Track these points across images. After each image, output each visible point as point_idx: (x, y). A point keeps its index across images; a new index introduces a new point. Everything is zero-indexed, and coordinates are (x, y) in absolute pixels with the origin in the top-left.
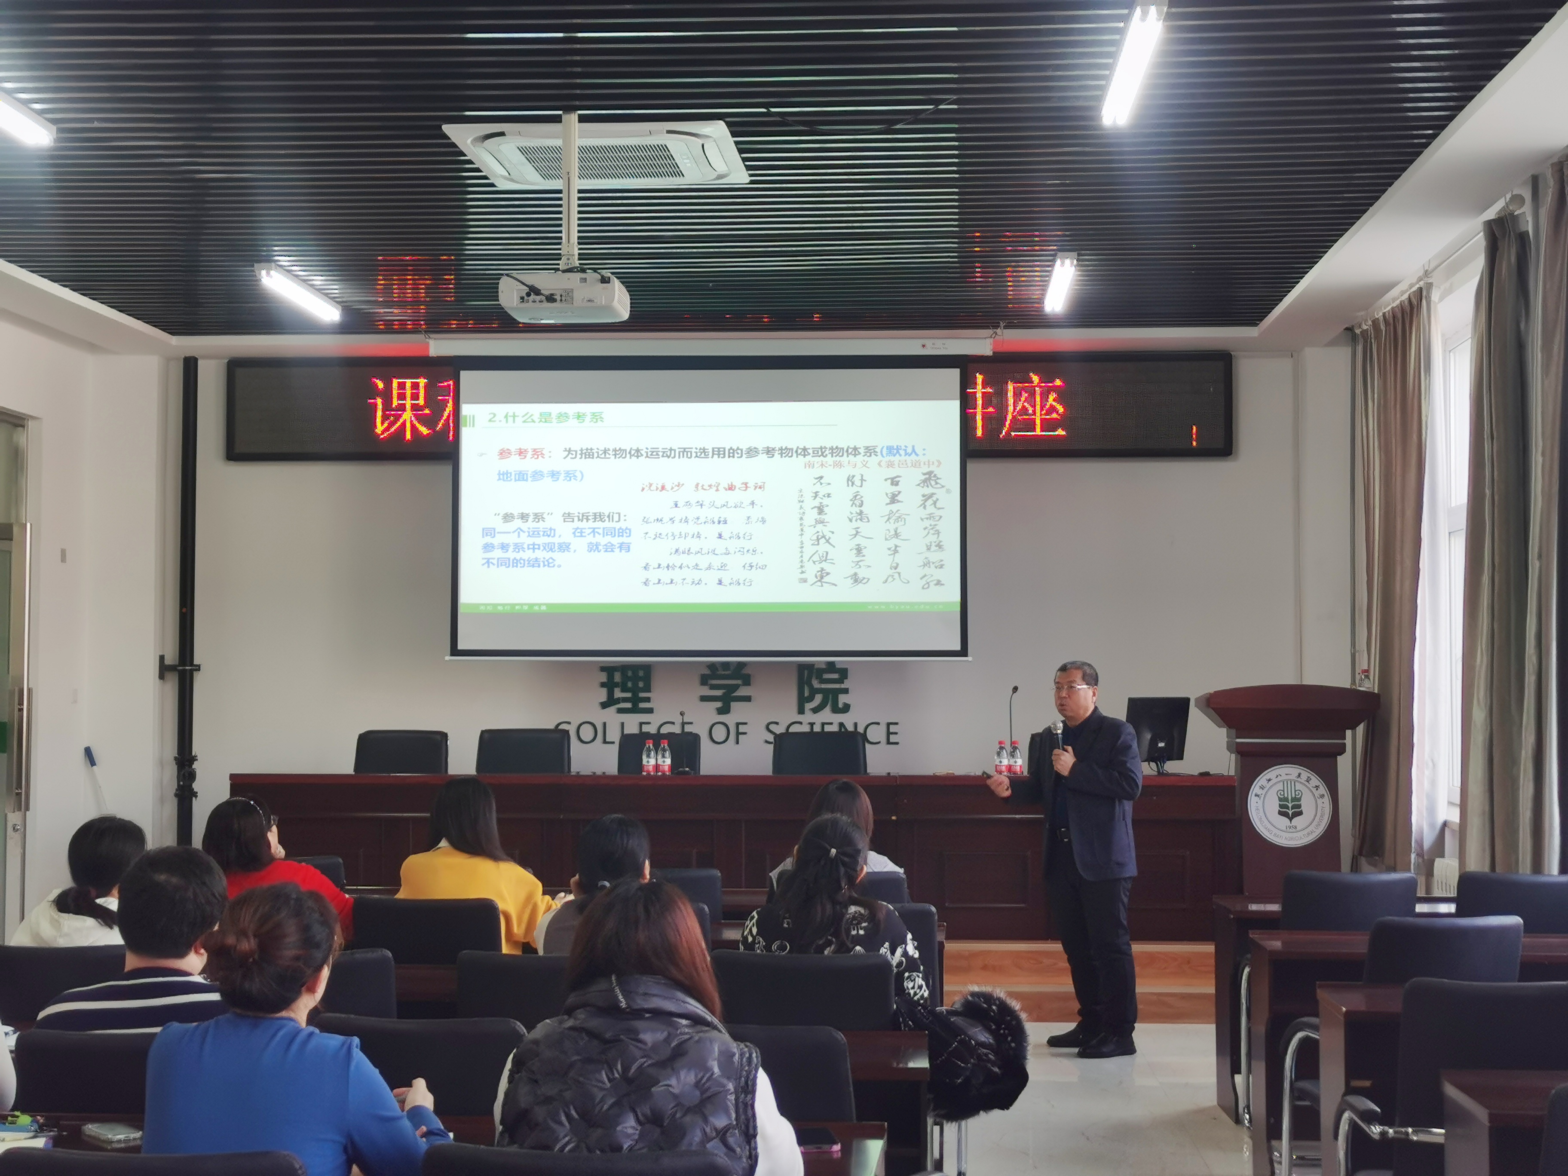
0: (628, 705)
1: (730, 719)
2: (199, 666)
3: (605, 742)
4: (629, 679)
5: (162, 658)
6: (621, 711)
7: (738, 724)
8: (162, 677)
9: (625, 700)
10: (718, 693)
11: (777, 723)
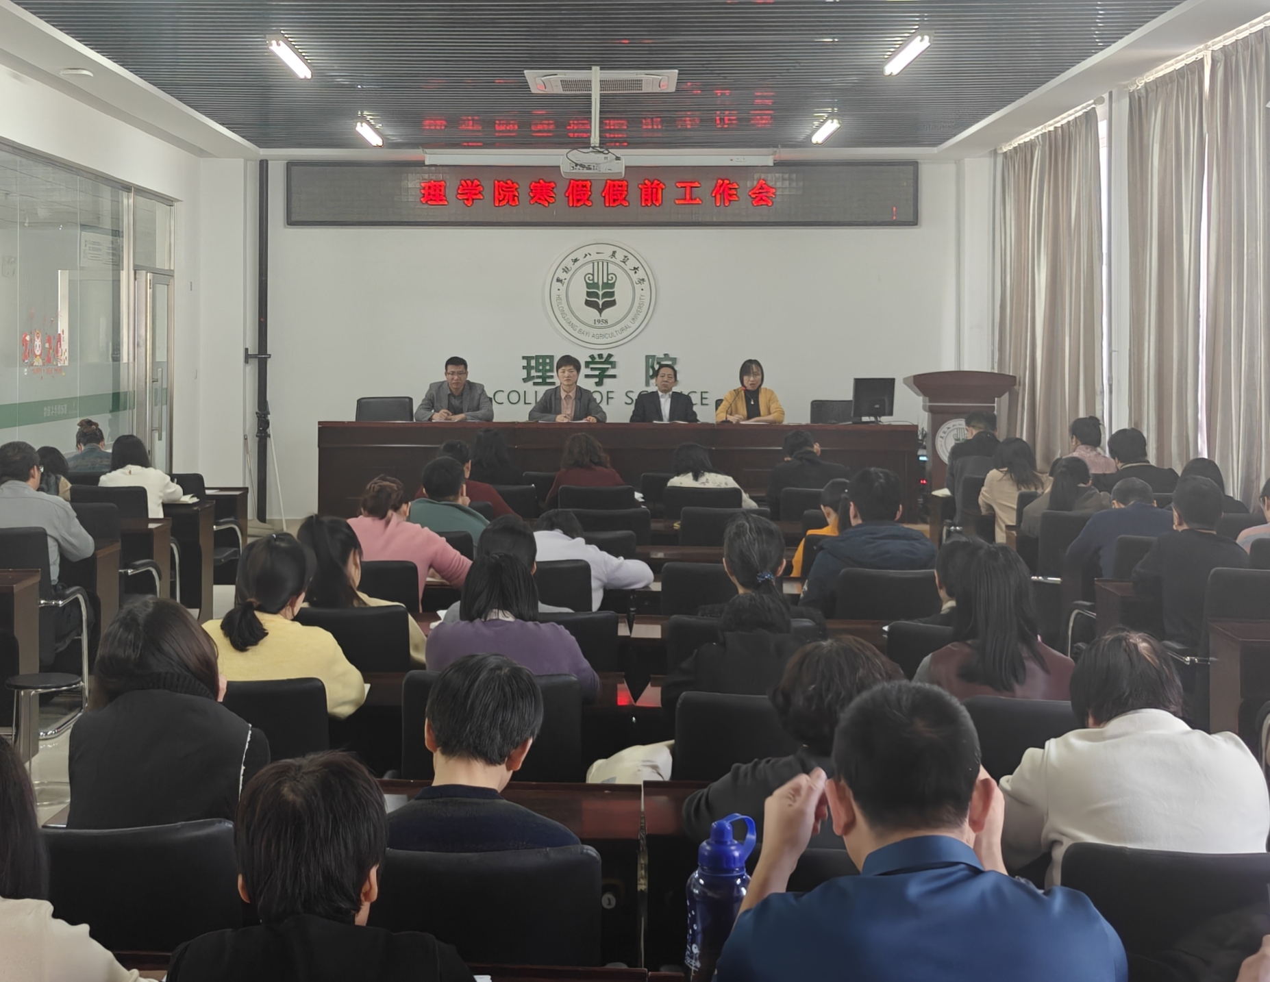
0: (540, 380)
1: (603, 389)
2: (270, 355)
3: (525, 403)
4: (540, 364)
5: (246, 350)
6: (535, 384)
7: (608, 392)
8: (246, 361)
9: (538, 377)
10: (597, 373)
11: (632, 392)
